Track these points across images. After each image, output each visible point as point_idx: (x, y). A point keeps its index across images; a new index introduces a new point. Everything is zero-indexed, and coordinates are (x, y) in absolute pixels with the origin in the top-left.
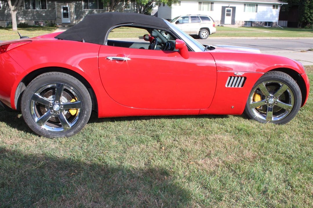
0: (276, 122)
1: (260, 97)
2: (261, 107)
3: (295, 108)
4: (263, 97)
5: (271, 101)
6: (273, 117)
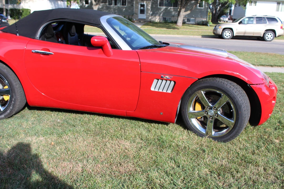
0: (215, 138)
1: (200, 107)
2: (202, 117)
3: (237, 124)
4: (203, 107)
5: (212, 112)
6: (214, 131)
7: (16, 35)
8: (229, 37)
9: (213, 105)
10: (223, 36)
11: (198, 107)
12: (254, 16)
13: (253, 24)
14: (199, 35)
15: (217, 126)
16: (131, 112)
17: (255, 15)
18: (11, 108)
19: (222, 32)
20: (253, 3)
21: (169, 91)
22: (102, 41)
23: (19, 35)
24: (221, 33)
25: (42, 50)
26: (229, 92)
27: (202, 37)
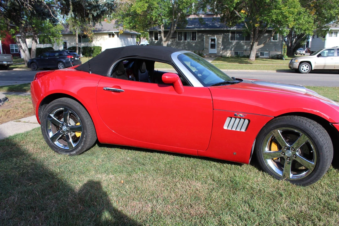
0: (293, 181)
1: (277, 147)
2: (278, 158)
3: (318, 166)
4: (280, 148)
5: (289, 153)
6: (291, 173)
7: (89, 73)
8: (306, 71)
9: (290, 145)
10: (300, 70)
11: (274, 148)
12: (334, 47)
13: (333, 56)
14: (273, 70)
15: (296, 168)
16: (202, 152)
17: (336, 47)
18: (82, 144)
19: (299, 66)
20: (333, 34)
21: (243, 130)
22: (173, 77)
23: (92, 73)
24: (297, 68)
25: (113, 88)
26: (308, 132)
27: (277, 72)
